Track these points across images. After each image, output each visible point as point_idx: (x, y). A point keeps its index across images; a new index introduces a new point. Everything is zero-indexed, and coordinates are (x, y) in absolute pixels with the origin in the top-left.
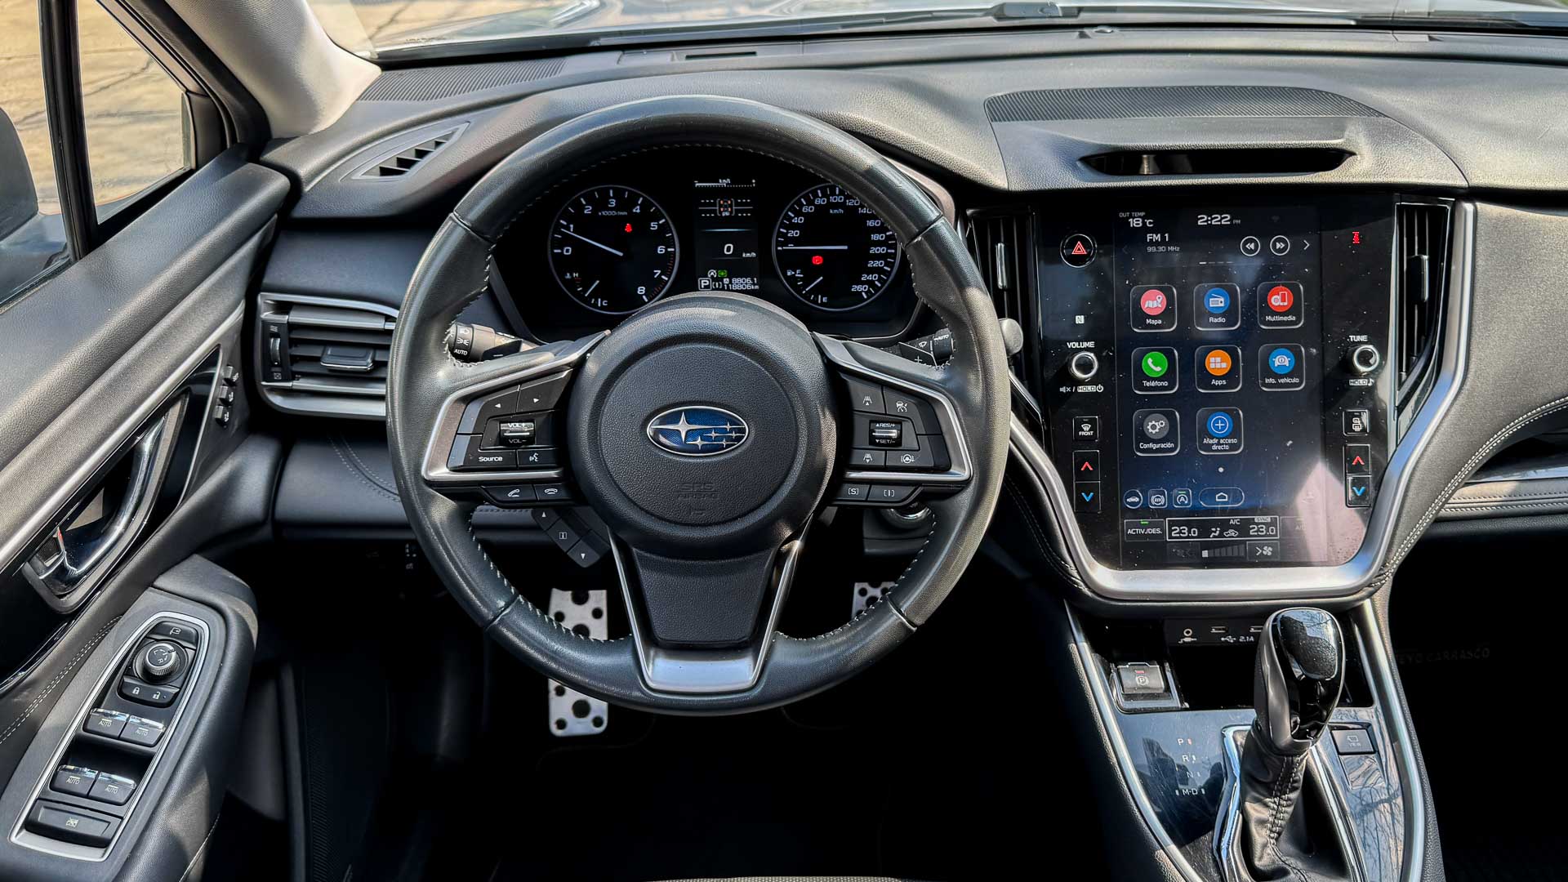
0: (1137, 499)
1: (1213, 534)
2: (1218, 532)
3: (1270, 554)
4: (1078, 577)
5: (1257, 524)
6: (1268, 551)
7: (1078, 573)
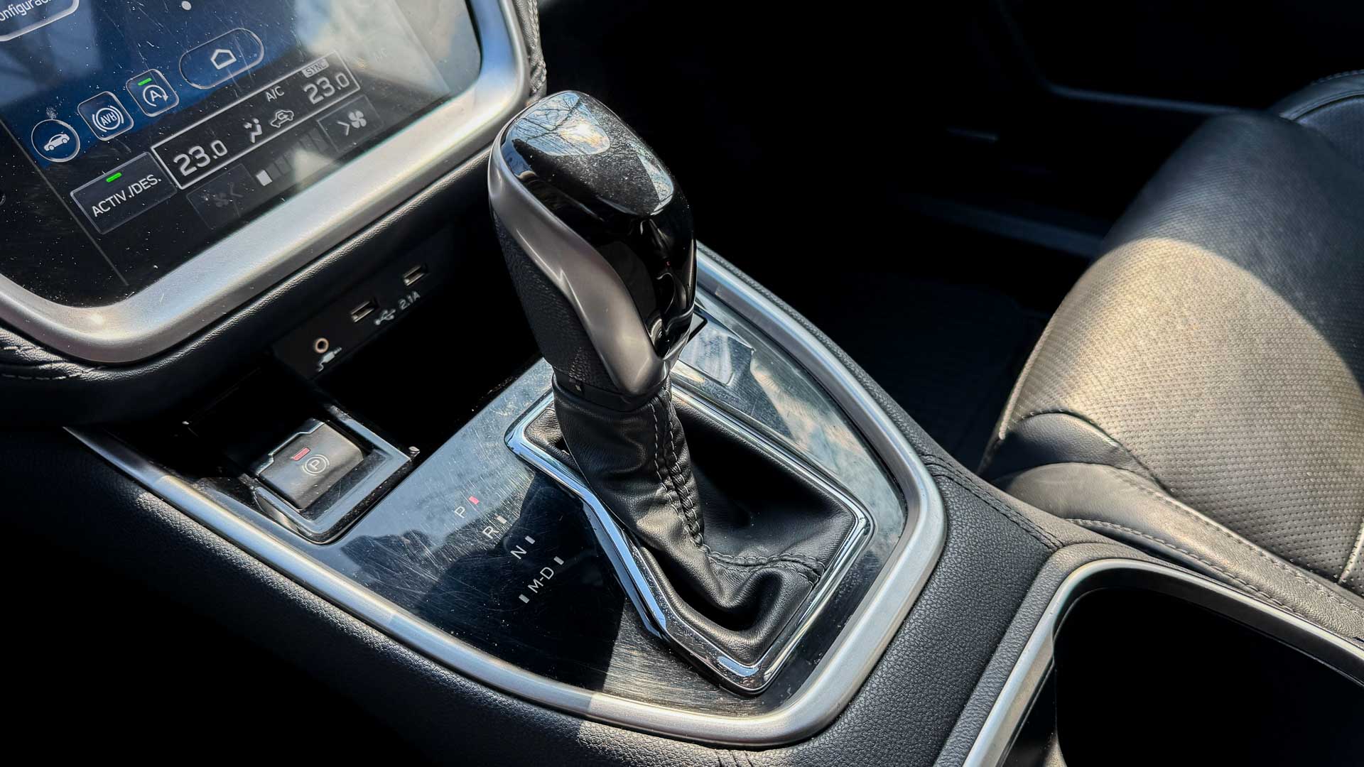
0: (64, 139)
1: (253, 135)
2: (259, 127)
3: (364, 123)
4: (54, 357)
5: (313, 79)
6: (357, 119)
7: (47, 348)
